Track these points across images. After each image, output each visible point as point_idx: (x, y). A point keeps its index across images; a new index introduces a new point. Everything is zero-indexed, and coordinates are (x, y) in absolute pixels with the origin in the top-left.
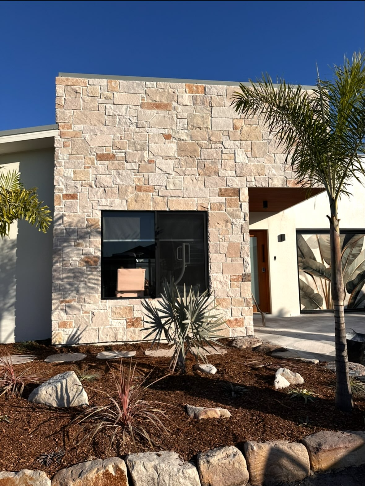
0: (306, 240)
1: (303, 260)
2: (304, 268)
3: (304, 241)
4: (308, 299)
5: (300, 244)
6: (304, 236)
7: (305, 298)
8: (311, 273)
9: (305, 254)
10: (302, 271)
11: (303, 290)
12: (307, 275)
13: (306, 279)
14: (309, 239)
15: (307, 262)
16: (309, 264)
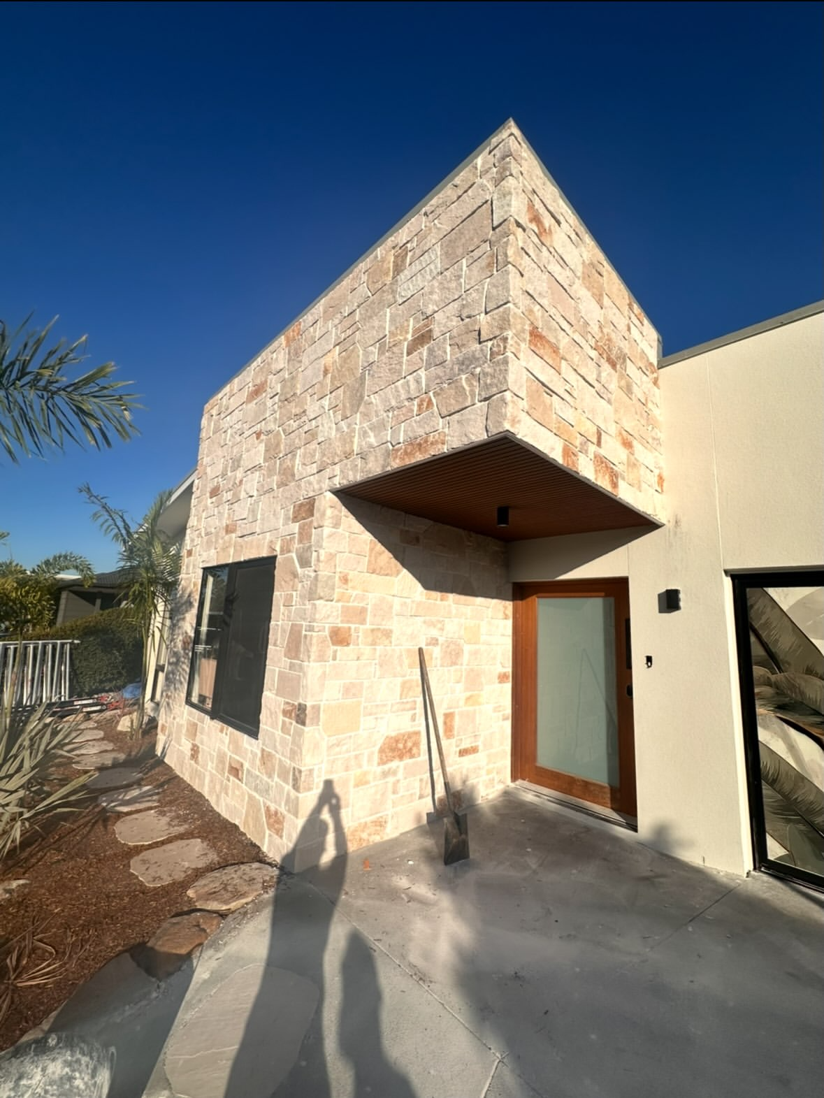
0: (785, 608)
1: (773, 678)
2: (781, 707)
3: (777, 610)
4: (801, 827)
5: (762, 621)
6: (773, 592)
7: (788, 821)
8: (815, 731)
9: (781, 656)
10: (772, 714)
11: (777, 786)
12: (793, 733)
13: (792, 748)
14: (801, 603)
15: (793, 687)
16: (802, 693)
